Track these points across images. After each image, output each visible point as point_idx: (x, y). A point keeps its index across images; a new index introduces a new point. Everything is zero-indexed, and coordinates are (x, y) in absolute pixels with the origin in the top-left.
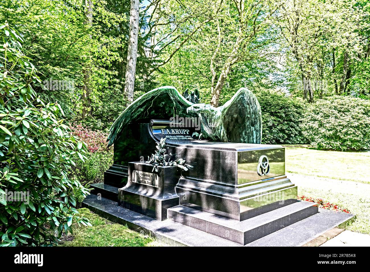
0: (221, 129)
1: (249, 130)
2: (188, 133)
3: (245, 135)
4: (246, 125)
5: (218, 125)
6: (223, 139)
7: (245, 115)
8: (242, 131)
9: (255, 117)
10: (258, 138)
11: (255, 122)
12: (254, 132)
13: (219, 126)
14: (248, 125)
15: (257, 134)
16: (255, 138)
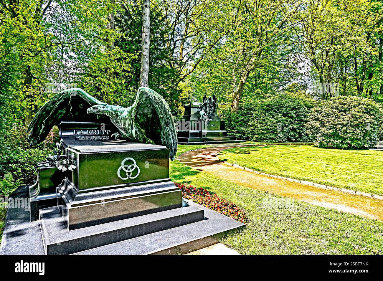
0: (132, 129)
1: (166, 130)
2: (108, 134)
3: (164, 135)
4: (162, 125)
5: (127, 125)
6: (137, 139)
7: (158, 115)
8: (161, 131)
9: (167, 117)
10: (174, 138)
11: (168, 121)
12: (170, 132)
13: (128, 127)
14: (164, 125)
15: (172, 134)
16: (172, 138)
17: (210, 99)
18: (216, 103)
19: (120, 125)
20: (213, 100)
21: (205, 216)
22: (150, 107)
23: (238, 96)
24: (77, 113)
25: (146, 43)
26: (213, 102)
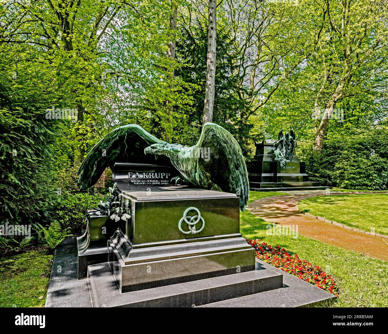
0: (196, 172)
1: (235, 174)
2: (167, 177)
3: (233, 180)
4: (231, 168)
5: (189, 168)
6: (201, 184)
7: (226, 156)
8: (229, 175)
9: (237, 158)
10: (245, 184)
11: (238, 164)
12: (240, 177)
13: (191, 170)
14: (233, 168)
15: (243, 179)
16: (242, 184)
17: (287, 136)
18: (294, 141)
19: (182, 167)
20: (290, 137)
21: (284, 282)
22: (217, 146)
23: (322, 132)
24: (133, 153)
25: (212, 70)
26: (291, 139)
